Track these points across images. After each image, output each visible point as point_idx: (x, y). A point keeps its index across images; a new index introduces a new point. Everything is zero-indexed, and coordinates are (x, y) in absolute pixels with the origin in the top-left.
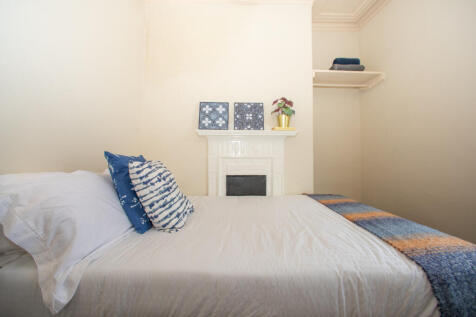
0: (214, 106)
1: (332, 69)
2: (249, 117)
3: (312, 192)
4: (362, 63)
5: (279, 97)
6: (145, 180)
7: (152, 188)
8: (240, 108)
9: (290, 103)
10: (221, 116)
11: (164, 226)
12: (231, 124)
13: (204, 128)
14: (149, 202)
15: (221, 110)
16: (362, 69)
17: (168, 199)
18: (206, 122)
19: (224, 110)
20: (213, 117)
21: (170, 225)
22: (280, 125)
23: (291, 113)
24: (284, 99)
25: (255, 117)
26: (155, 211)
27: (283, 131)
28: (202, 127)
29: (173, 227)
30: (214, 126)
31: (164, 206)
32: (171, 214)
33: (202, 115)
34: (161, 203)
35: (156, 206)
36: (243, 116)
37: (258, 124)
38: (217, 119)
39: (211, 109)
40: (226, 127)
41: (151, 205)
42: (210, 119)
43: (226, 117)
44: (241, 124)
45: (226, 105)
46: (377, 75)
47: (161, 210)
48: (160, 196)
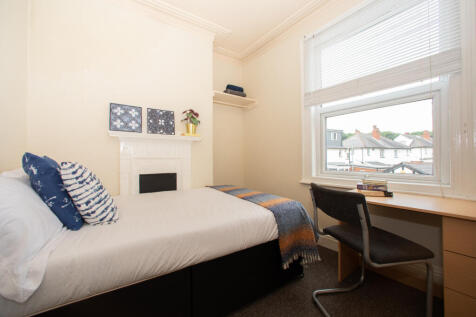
0: (126, 109)
1: (225, 92)
2: (162, 122)
3: (212, 185)
4: (245, 91)
5: (188, 108)
6: (80, 179)
7: (87, 187)
8: (153, 113)
9: (197, 115)
10: (134, 119)
11: (102, 220)
12: (145, 127)
13: (116, 129)
14: (86, 200)
15: (134, 113)
16: (244, 96)
17: (103, 196)
18: (118, 123)
19: (137, 113)
20: (126, 119)
21: (108, 218)
22: (188, 131)
23: (197, 123)
24: (192, 111)
25: (167, 123)
26: (91, 207)
27: (190, 137)
28: (113, 128)
29: (111, 220)
30: (126, 128)
31: (100, 202)
32: (106, 209)
33: (113, 116)
34: (97, 200)
35: (92, 202)
36: (156, 121)
37: (169, 129)
38: (130, 121)
39: (122, 112)
40: (139, 129)
41: (88, 203)
42: (122, 121)
43: (139, 121)
44: (154, 128)
45: (139, 110)
46: (253, 102)
47: (96, 206)
48: (95, 194)
